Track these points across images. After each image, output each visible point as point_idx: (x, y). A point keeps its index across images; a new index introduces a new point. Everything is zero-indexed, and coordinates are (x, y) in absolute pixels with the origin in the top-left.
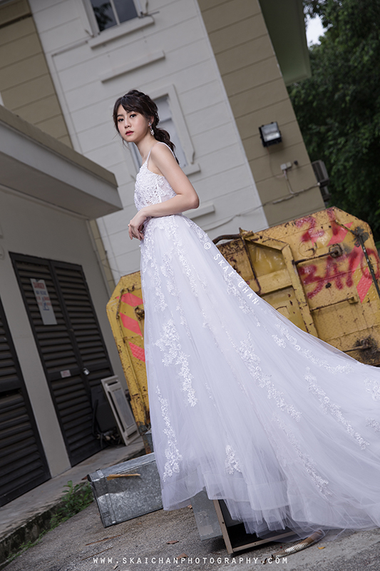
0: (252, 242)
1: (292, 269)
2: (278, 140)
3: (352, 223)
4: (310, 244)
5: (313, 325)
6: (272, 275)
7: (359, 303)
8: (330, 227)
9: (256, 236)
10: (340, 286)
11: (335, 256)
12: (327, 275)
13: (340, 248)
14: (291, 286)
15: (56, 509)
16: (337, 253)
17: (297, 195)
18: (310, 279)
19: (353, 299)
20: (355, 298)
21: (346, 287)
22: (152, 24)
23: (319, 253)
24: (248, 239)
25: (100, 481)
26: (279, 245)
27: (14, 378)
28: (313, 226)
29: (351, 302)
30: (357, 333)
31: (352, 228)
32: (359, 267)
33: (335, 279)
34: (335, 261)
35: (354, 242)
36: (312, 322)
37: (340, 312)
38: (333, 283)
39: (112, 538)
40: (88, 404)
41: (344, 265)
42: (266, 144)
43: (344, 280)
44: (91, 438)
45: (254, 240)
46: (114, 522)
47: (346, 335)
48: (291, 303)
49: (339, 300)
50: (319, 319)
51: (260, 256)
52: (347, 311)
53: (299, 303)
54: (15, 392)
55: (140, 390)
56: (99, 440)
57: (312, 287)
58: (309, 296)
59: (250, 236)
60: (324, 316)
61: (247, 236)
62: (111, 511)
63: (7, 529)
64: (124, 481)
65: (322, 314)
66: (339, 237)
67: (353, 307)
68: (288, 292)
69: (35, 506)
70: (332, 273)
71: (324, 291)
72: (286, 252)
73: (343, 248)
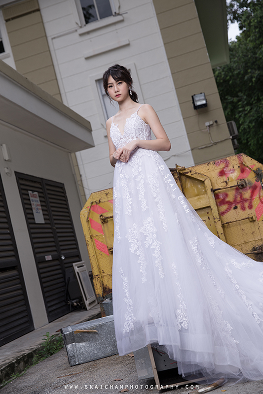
0: (184, 174)
1: (211, 195)
2: (205, 105)
3: (254, 165)
4: (224, 178)
5: (223, 234)
6: (197, 198)
7: (256, 221)
8: (239, 167)
9: (187, 171)
10: (243, 208)
11: (241, 187)
12: (235, 200)
13: (245, 182)
14: (210, 207)
15: (37, 351)
16: (242, 185)
17: (216, 144)
18: (223, 202)
19: (252, 218)
20: (254, 217)
21: (247, 209)
22: (122, 21)
23: (230, 185)
24: (181, 172)
25: (69, 334)
26: (202, 177)
27: (13, 259)
28: (227, 166)
29: (251, 220)
30: (254, 242)
31: (255, 168)
32: (258, 196)
33: (240, 203)
34: (241, 191)
35: (255, 179)
36: (222, 232)
37: (242, 227)
38: (239, 206)
39: (76, 374)
40: (62, 280)
41: (247, 194)
42: (196, 107)
43: (246, 205)
44: (64, 303)
45: (185, 173)
46: (77, 363)
47: (246, 243)
48: (209, 218)
49: (243, 218)
50: (228, 230)
51: (189, 184)
52: (248, 226)
53: (214, 219)
54: (13, 268)
55: (100, 272)
56: (69, 305)
57: (224, 207)
58: (221, 214)
59: (183, 170)
60: (231, 228)
61: (181, 170)
62: (76, 355)
63: (2, 363)
64: (86, 335)
65: (230, 227)
66: (245, 174)
67: (252, 224)
68: (207, 210)
69: (23, 348)
70: (239, 199)
71: (232, 211)
72: (207, 183)
73: (247, 182)
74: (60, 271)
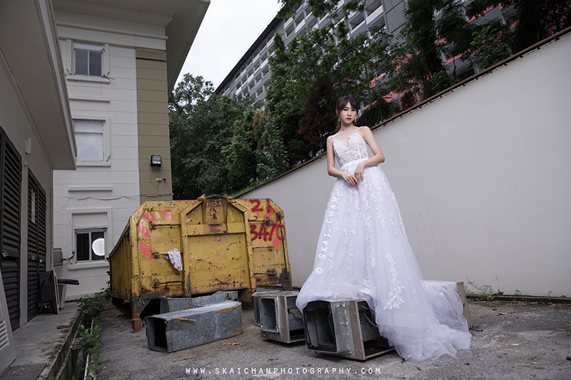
2: (160, 165)
4: (255, 214)
6: (235, 224)
7: (273, 251)
8: (266, 208)
9: (232, 200)
10: (265, 239)
11: (266, 223)
12: (261, 232)
20: (271, 247)
21: (268, 240)
23: (258, 219)
25: (171, 321)
26: (243, 209)
28: (258, 205)
29: (269, 249)
30: (269, 266)
32: (276, 232)
33: (264, 234)
34: (265, 226)
35: (276, 219)
37: (263, 253)
38: (262, 237)
41: (269, 230)
43: (268, 237)
44: (35, 305)
47: (263, 266)
48: (240, 242)
49: (264, 246)
51: (230, 213)
52: (266, 253)
55: (140, 273)
56: (40, 307)
57: (253, 236)
64: (184, 323)
66: (270, 214)
67: (269, 252)
68: (240, 236)
70: (263, 232)
71: (257, 240)
72: (246, 214)
73: (270, 220)
74: (36, 278)
